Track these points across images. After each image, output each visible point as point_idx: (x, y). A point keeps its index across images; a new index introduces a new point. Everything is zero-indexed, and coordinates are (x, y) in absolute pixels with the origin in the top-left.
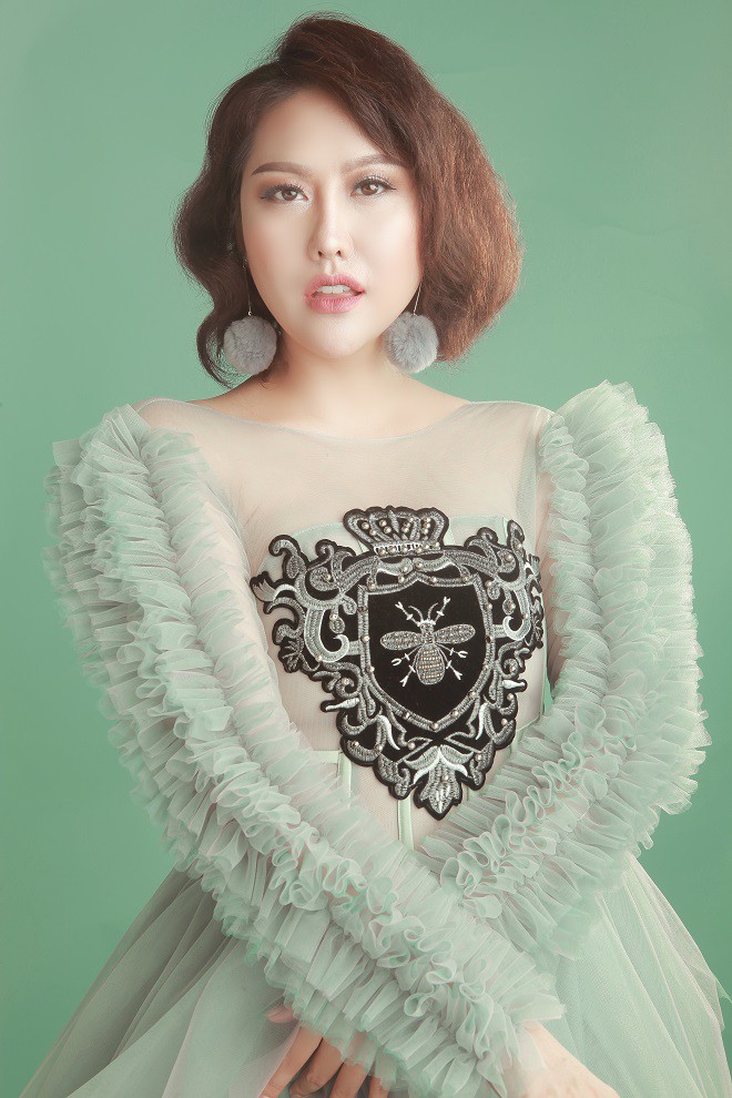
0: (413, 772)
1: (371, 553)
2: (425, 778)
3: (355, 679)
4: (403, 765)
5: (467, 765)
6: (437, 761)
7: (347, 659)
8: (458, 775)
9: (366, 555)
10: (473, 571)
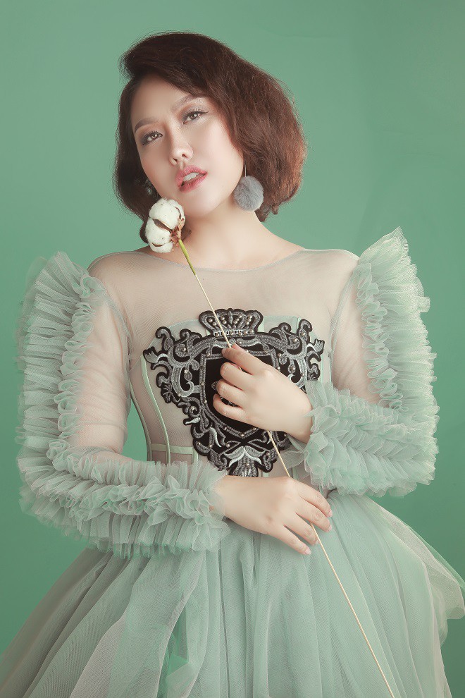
0: (229, 460)
1: (212, 336)
2: (236, 464)
3: (198, 407)
4: (223, 456)
5: (261, 458)
6: (243, 455)
7: (193, 395)
8: (256, 463)
9: (208, 337)
10: (271, 347)
